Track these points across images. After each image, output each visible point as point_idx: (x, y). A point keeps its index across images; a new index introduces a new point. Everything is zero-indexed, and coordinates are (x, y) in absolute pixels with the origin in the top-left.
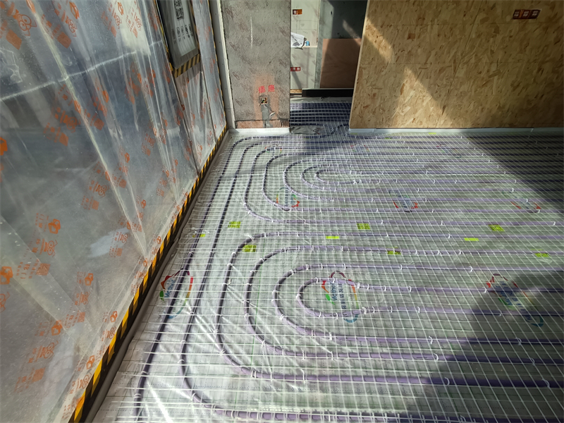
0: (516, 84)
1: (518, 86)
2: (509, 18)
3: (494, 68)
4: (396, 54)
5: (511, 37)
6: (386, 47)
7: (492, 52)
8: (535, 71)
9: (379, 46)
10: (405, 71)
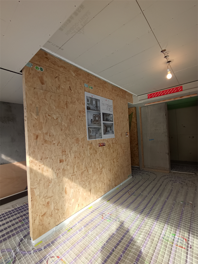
0: (110, 169)
1: (111, 170)
2: (98, 147)
3: (101, 166)
4: (56, 173)
5: (101, 153)
6: (47, 170)
7: (98, 160)
8: (113, 163)
9: (43, 171)
10: (64, 180)
